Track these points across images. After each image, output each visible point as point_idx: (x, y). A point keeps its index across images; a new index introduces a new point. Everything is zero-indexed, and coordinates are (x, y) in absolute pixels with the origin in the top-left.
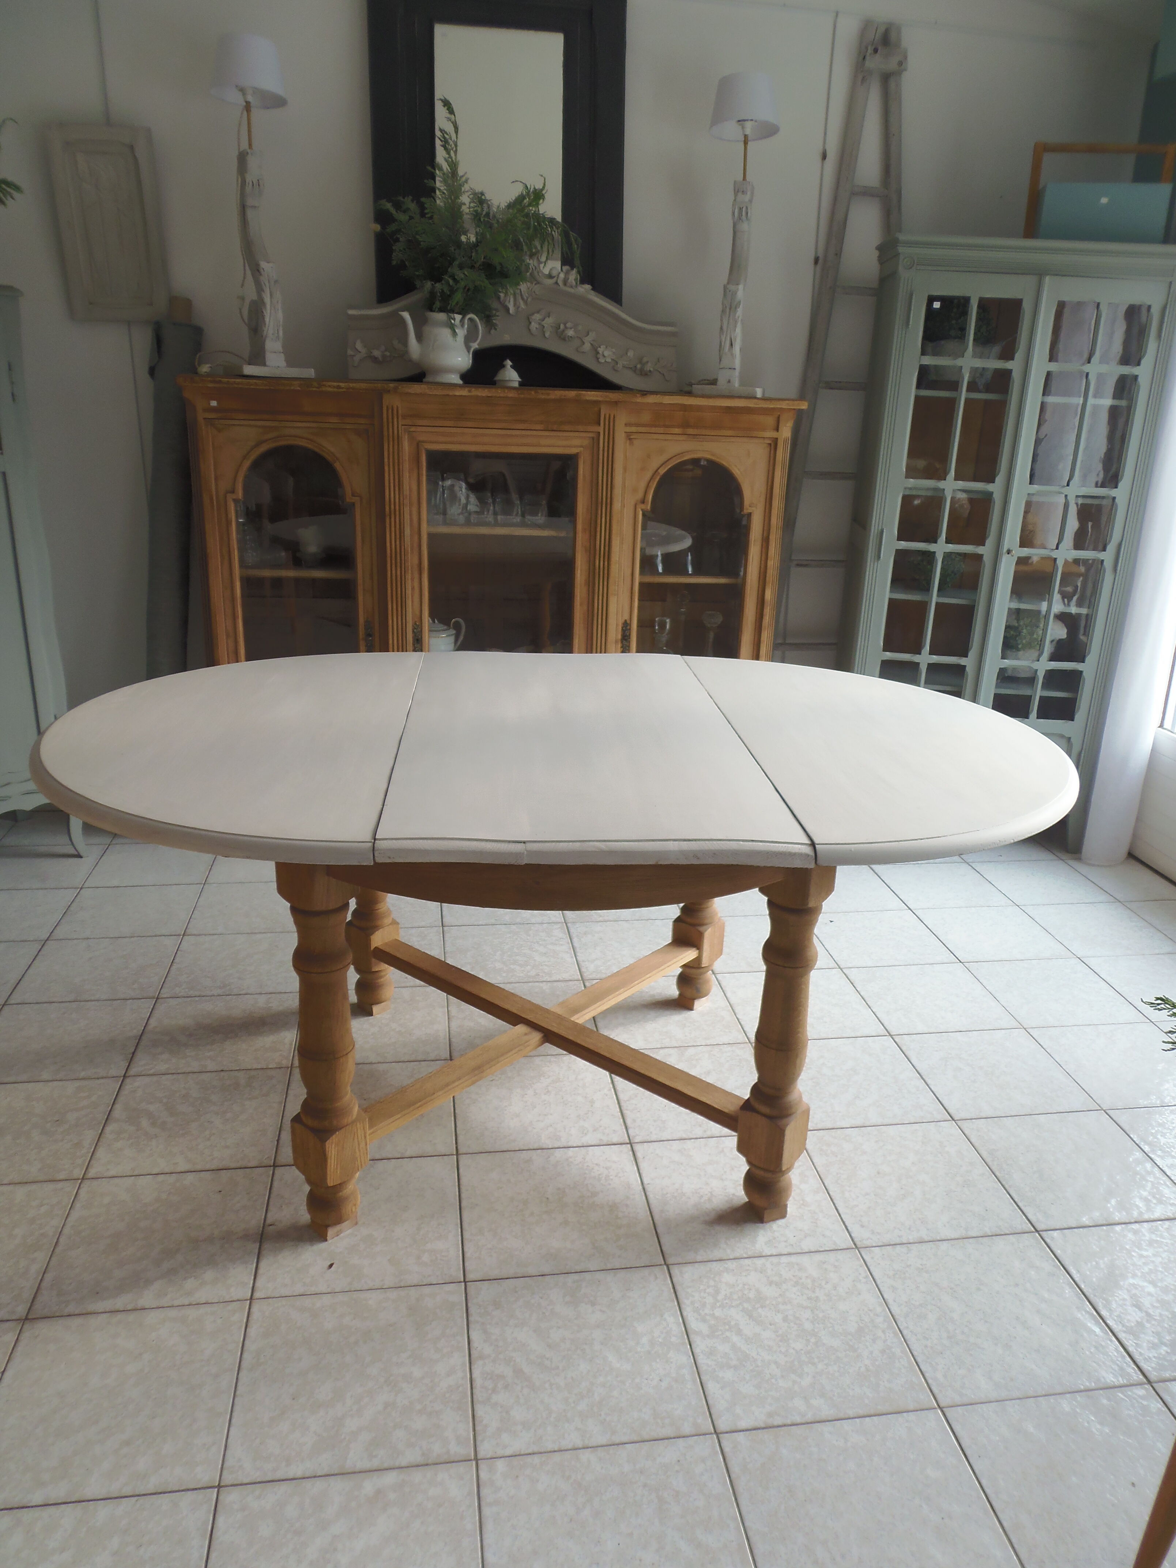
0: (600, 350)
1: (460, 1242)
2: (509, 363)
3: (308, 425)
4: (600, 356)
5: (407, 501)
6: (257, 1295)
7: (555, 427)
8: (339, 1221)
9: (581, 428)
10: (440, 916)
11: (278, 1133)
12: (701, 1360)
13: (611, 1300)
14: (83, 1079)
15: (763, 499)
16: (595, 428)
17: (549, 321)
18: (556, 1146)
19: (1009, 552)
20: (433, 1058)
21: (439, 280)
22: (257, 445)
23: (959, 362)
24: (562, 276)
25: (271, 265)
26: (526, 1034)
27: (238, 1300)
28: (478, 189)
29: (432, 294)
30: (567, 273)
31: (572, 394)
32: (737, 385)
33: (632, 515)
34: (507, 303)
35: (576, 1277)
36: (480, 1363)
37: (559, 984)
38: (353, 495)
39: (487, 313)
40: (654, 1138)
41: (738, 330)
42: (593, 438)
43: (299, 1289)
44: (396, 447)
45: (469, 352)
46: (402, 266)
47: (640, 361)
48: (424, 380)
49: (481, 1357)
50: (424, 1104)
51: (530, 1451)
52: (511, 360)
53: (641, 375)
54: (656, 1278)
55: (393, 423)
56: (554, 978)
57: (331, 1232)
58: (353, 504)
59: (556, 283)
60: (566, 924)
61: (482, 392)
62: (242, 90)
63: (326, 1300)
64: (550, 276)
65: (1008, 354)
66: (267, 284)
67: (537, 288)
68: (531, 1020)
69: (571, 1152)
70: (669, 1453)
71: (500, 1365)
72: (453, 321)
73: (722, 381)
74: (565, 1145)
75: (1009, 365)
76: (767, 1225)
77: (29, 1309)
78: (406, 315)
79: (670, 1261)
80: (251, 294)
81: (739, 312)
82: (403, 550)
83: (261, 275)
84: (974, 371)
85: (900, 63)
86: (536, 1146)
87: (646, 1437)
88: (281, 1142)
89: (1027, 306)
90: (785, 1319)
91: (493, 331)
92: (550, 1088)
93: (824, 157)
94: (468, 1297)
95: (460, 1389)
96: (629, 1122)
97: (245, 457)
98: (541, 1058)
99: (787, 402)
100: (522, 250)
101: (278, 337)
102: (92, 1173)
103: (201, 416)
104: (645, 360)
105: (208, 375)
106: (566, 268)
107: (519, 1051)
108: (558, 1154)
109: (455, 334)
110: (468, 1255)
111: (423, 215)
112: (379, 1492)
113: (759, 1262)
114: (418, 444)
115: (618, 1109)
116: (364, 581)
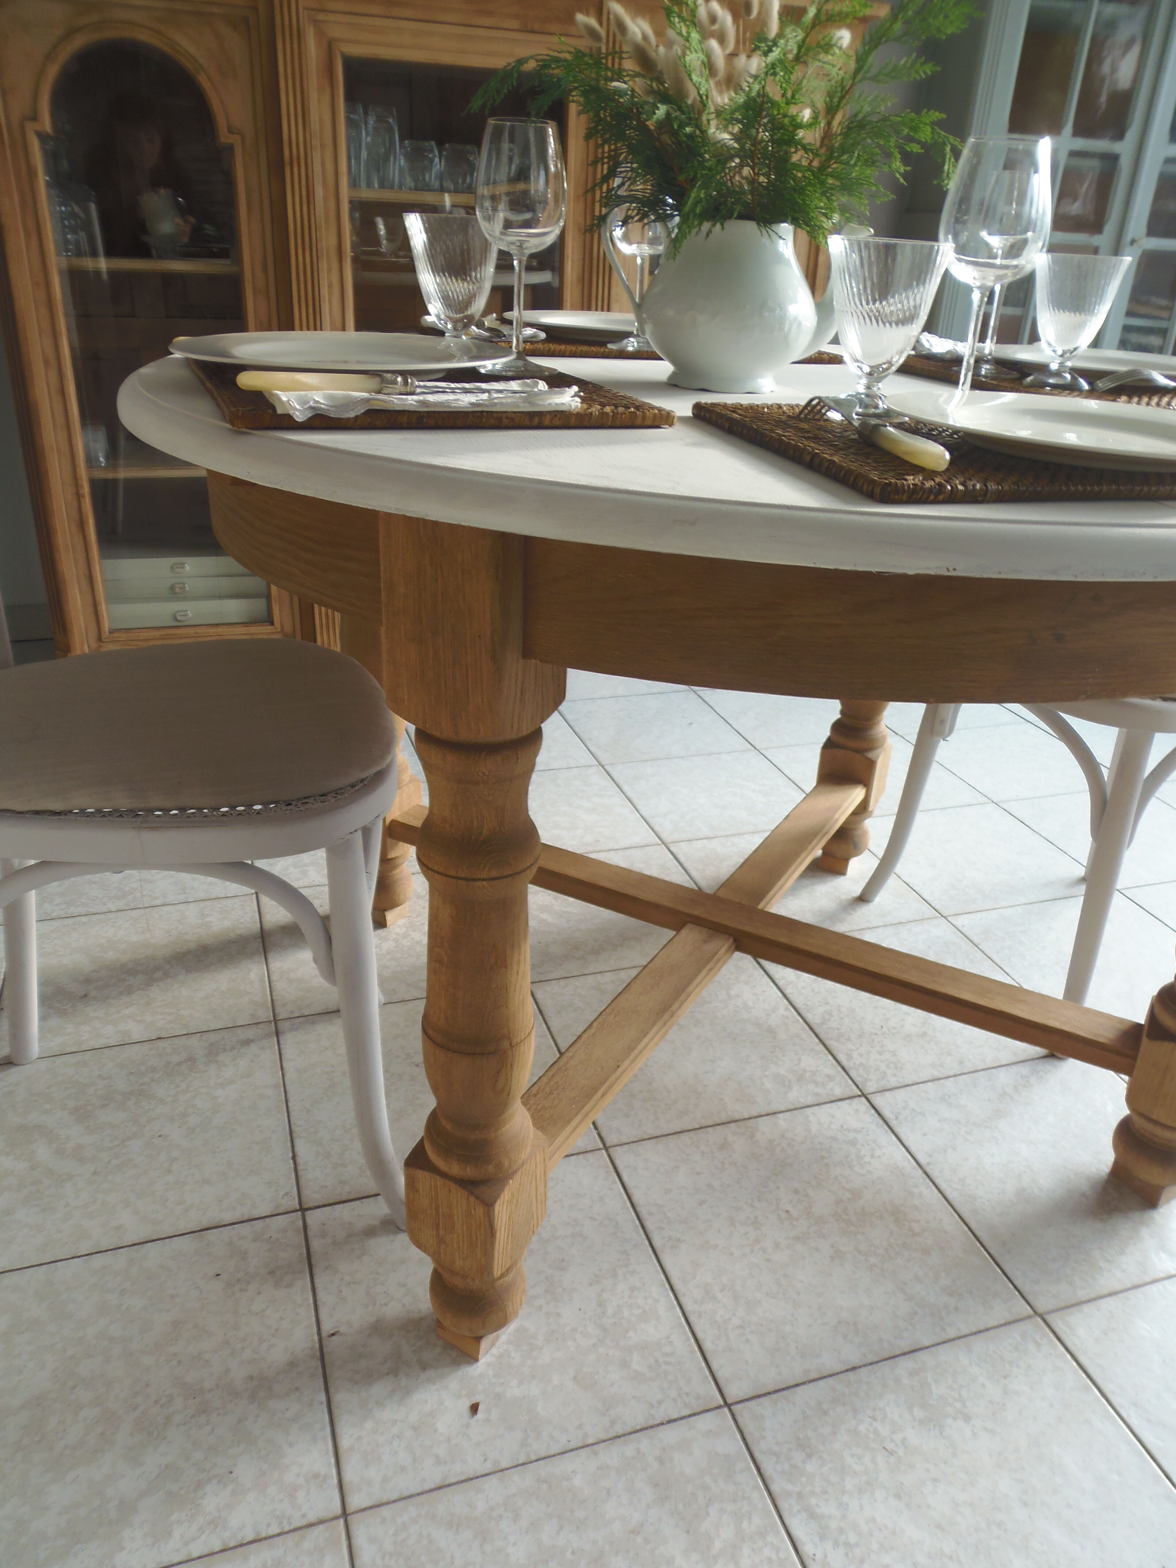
1: (683, 1320)
5: (316, 142)
6: (355, 1501)
11: (289, 1144)
13: (991, 1403)
18: (755, 1114)
22: (69, 34)
27: (321, 1522)
35: (909, 1363)
38: (231, 131)
43: (433, 1475)
44: (295, 46)
54: (1038, 1345)
56: (624, 844)
58: (230, 148)
63: (493, 1490)
68: (704, 917)
69: (782, 1121)
74: (768, 1110)
79: (1042, 1305)
86: (724, 1118)
88: (300, 1160)
94: (749, 1441)
96: (842, 1058)
97: (50, 56)
108: (764, 1125)
110: (708, 1346)
114: (329, 48)
115: (817, 1040)
116: (253, 275)
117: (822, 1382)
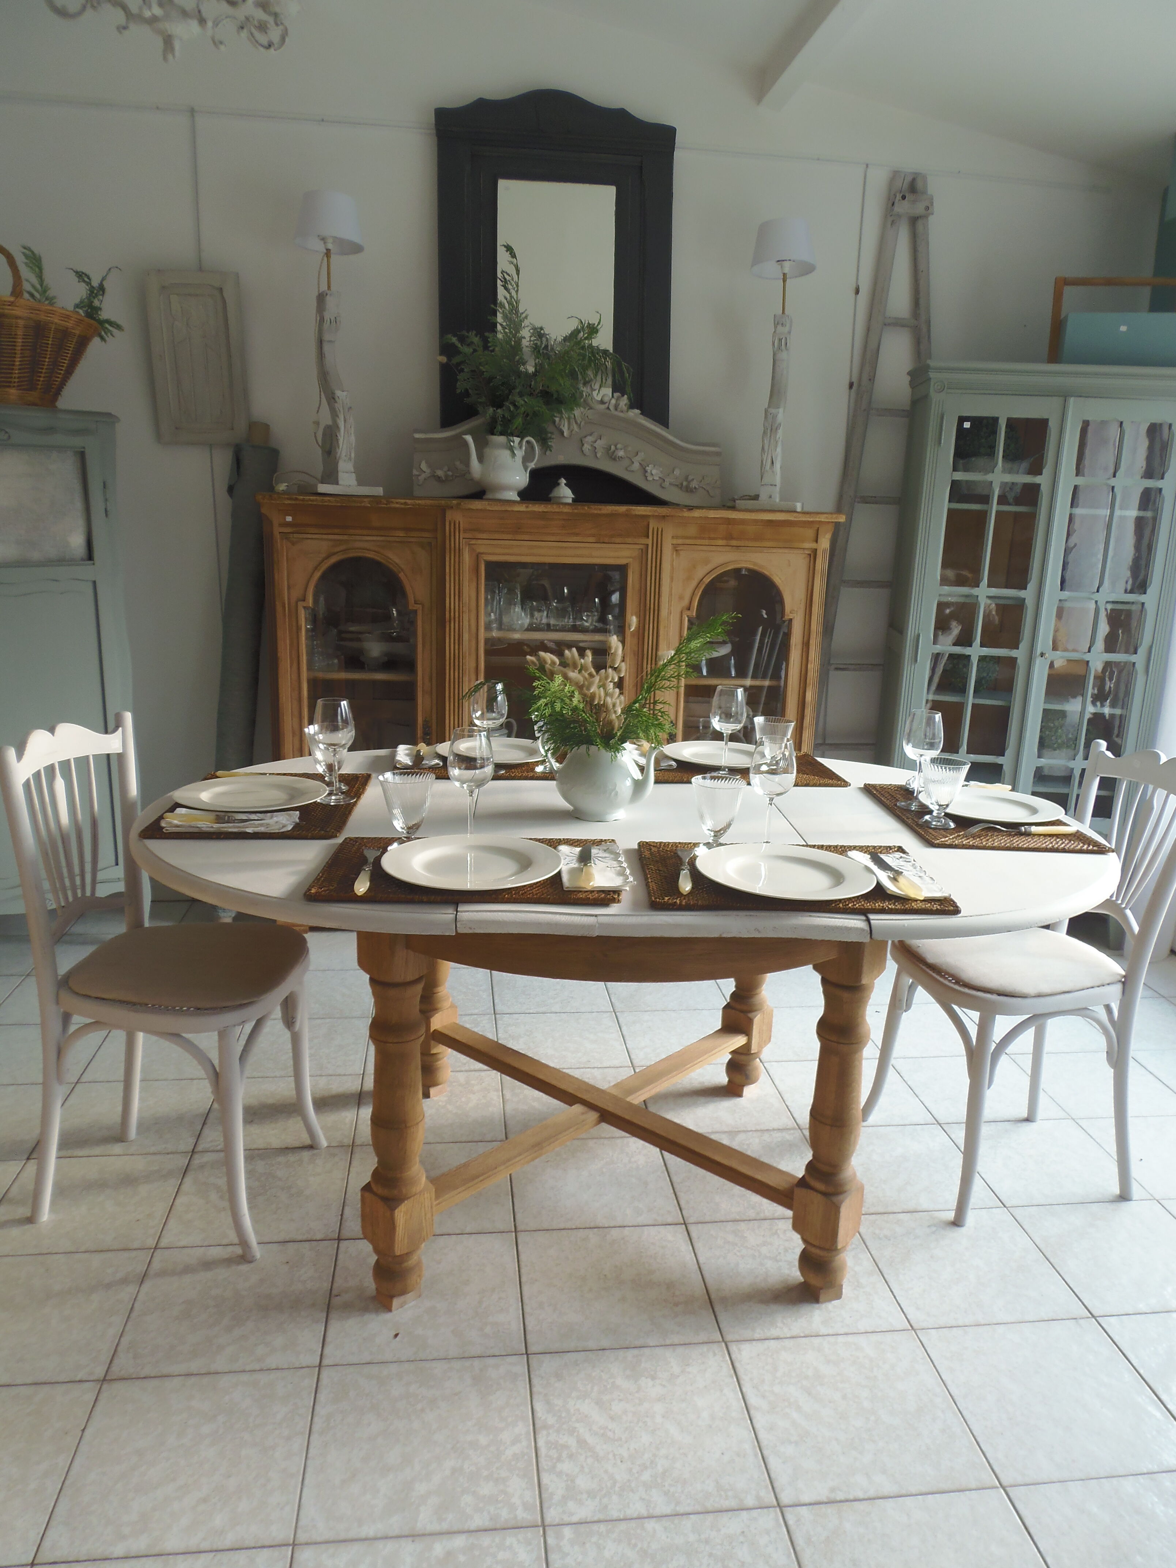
0: (649, 469)
1: (521, 1316)
2: (563, 481)
3: (375, 538)
4: (648, 474)
5: (466, 609)
6: (326, 1362)
7: (606, 540)
8: (403, 1292)
9: (629, 540)
10: (492, 1005)
11: (342, 1207)
12: (762, 1435)
13: (671, 1374)
14: (154, 1154)
15: (802, 606)
16: (644, 541)
17: (600, 444)
18: (611, 1225)
19: (1042, 655)
20: (489, 1139)
21: (500, 406)
22: (328, 557)
23: (989, 477)
24: (613, 401)
25: (345, 393)
26: (583, 1114)
27: (308, 1367)
28: (538, 325)
29: (494, 420)
30: (618, 399)
31: (622, 509)
32: (778, 500)
33: (678, 622)
34: (561, 427)
35: (636, 1352)
36: (544, 1432)
37: (610, 1070)
38: (416, 603)
39: (544, 436)
40: (708, 1219)
41: (779, 449)
42: (642, 550)
43: (366, 1357)
44: (457, 558)
45: (526, 471)
46: (467, 394)
47: (686, 478)
48: (485, 497)
49: (546, 1427)
50: (488, 1177)
51: (596, 1519)
52: (565, 479)
53: (687, 491)
54: (715, 1354)
55: (455, 536)
56: (605, 1065)
57: (396, 1302)
58: (415, 612)
59: (608, 408)
61: (538, 508)
62: (323, 239)
63: (393, 1368)
64: (602, 402)
65: (1036, 470)
66: (342, 411)
67: (589, 413)
68: (588, 1100)
69: (627, 1231)
70: (732, 1525)
71: (564, 1435)
72: (512, 444)
73: (763, 497)
74: (621, 1224)
75: (1037, 480)
76: (823, 1306)
77: (107, 1371)
78: (469, 438)
79: (728, 1338)
80: (326, 419)
81: (780, 433)
82: (461, 653)
83: (336, 402)
84: (1004, 485)
85: (927, 208)
86: (592, 1225)
87: (710, 1508)
88: (344, 1216)
89: (1053, 425)
90: (844, 1397)
91: (548, 453)
92: (604, 1170)
93: (857, 292)
94: (531, 1369)
95: (526, 1457)
96: (683, 1204)
97: (316, 568)
98: (595, 1140)
99: (825, 515)
100: (577, 378)
101: (350, 459)
102: (164, 1243)
103: (277, 530)
104: (690, 478)
105: (284, 492)
106: (616, 395)
107: (577, 1129)
108: (615, 1233)
109: (514, 455)
110: (529, 1328)
111: (486, 347)
112: (449, 1554)
113: (816, 1341)
114: (478, 556)
115: (672, 1191)
116: (423, 683)
117: (582, 1353)
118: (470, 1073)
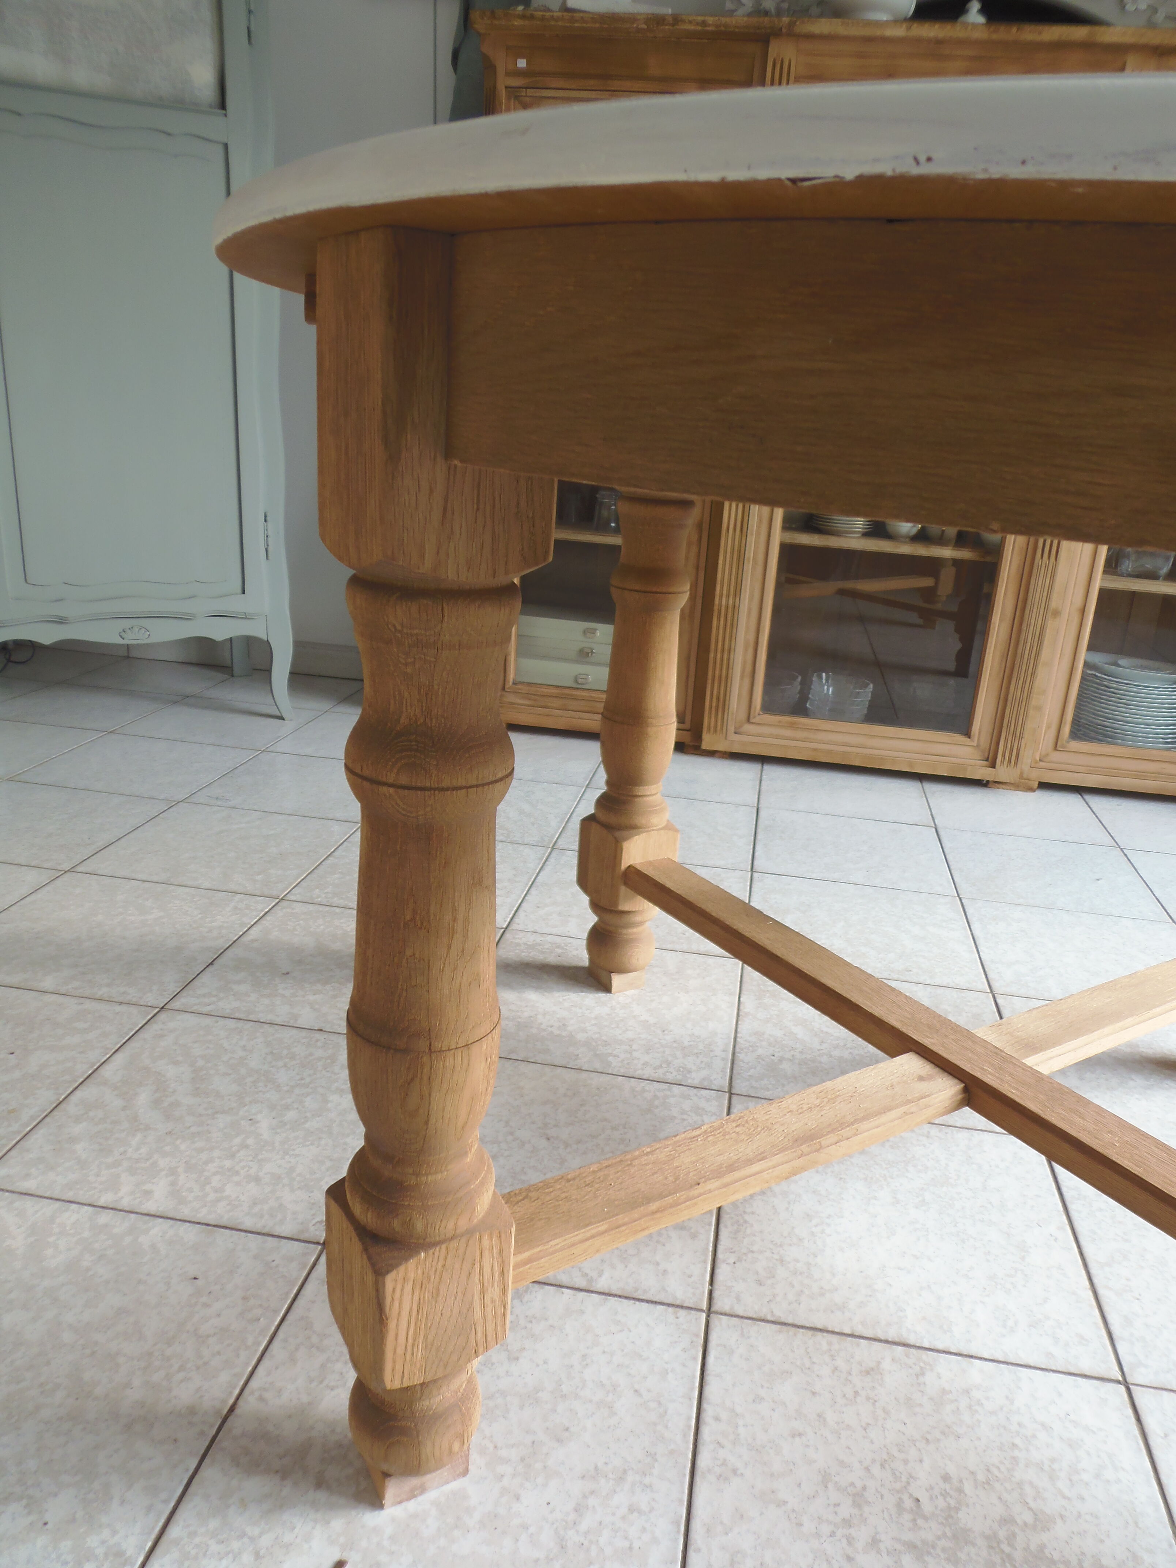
8: (415, 1468)
10: (750, 857)
18: (941, 1347)
20: (696, 1082)
26: (921, 1079)
37: (947, 991)
56: (938, 981)
57: (394, 1490)
60: (960, 899)
86: (891, 1335)
103: (503, 82)
108: (946, 1369)
118: (687, 955)
